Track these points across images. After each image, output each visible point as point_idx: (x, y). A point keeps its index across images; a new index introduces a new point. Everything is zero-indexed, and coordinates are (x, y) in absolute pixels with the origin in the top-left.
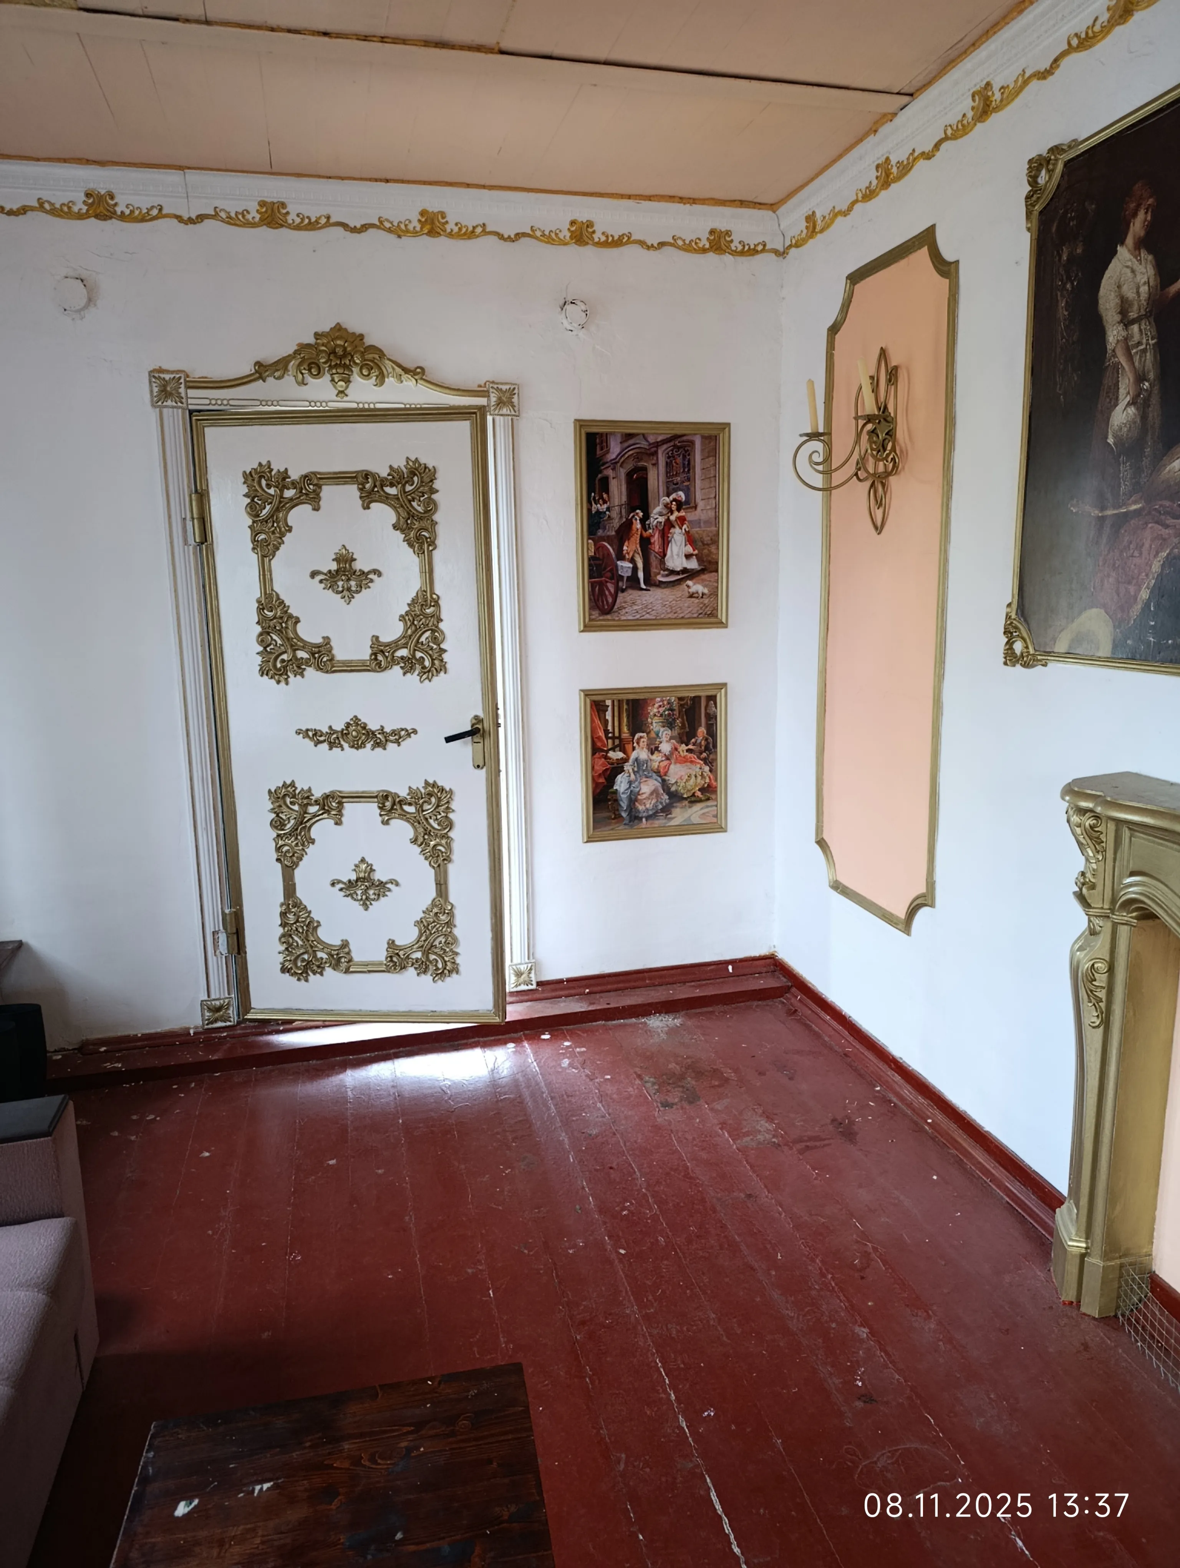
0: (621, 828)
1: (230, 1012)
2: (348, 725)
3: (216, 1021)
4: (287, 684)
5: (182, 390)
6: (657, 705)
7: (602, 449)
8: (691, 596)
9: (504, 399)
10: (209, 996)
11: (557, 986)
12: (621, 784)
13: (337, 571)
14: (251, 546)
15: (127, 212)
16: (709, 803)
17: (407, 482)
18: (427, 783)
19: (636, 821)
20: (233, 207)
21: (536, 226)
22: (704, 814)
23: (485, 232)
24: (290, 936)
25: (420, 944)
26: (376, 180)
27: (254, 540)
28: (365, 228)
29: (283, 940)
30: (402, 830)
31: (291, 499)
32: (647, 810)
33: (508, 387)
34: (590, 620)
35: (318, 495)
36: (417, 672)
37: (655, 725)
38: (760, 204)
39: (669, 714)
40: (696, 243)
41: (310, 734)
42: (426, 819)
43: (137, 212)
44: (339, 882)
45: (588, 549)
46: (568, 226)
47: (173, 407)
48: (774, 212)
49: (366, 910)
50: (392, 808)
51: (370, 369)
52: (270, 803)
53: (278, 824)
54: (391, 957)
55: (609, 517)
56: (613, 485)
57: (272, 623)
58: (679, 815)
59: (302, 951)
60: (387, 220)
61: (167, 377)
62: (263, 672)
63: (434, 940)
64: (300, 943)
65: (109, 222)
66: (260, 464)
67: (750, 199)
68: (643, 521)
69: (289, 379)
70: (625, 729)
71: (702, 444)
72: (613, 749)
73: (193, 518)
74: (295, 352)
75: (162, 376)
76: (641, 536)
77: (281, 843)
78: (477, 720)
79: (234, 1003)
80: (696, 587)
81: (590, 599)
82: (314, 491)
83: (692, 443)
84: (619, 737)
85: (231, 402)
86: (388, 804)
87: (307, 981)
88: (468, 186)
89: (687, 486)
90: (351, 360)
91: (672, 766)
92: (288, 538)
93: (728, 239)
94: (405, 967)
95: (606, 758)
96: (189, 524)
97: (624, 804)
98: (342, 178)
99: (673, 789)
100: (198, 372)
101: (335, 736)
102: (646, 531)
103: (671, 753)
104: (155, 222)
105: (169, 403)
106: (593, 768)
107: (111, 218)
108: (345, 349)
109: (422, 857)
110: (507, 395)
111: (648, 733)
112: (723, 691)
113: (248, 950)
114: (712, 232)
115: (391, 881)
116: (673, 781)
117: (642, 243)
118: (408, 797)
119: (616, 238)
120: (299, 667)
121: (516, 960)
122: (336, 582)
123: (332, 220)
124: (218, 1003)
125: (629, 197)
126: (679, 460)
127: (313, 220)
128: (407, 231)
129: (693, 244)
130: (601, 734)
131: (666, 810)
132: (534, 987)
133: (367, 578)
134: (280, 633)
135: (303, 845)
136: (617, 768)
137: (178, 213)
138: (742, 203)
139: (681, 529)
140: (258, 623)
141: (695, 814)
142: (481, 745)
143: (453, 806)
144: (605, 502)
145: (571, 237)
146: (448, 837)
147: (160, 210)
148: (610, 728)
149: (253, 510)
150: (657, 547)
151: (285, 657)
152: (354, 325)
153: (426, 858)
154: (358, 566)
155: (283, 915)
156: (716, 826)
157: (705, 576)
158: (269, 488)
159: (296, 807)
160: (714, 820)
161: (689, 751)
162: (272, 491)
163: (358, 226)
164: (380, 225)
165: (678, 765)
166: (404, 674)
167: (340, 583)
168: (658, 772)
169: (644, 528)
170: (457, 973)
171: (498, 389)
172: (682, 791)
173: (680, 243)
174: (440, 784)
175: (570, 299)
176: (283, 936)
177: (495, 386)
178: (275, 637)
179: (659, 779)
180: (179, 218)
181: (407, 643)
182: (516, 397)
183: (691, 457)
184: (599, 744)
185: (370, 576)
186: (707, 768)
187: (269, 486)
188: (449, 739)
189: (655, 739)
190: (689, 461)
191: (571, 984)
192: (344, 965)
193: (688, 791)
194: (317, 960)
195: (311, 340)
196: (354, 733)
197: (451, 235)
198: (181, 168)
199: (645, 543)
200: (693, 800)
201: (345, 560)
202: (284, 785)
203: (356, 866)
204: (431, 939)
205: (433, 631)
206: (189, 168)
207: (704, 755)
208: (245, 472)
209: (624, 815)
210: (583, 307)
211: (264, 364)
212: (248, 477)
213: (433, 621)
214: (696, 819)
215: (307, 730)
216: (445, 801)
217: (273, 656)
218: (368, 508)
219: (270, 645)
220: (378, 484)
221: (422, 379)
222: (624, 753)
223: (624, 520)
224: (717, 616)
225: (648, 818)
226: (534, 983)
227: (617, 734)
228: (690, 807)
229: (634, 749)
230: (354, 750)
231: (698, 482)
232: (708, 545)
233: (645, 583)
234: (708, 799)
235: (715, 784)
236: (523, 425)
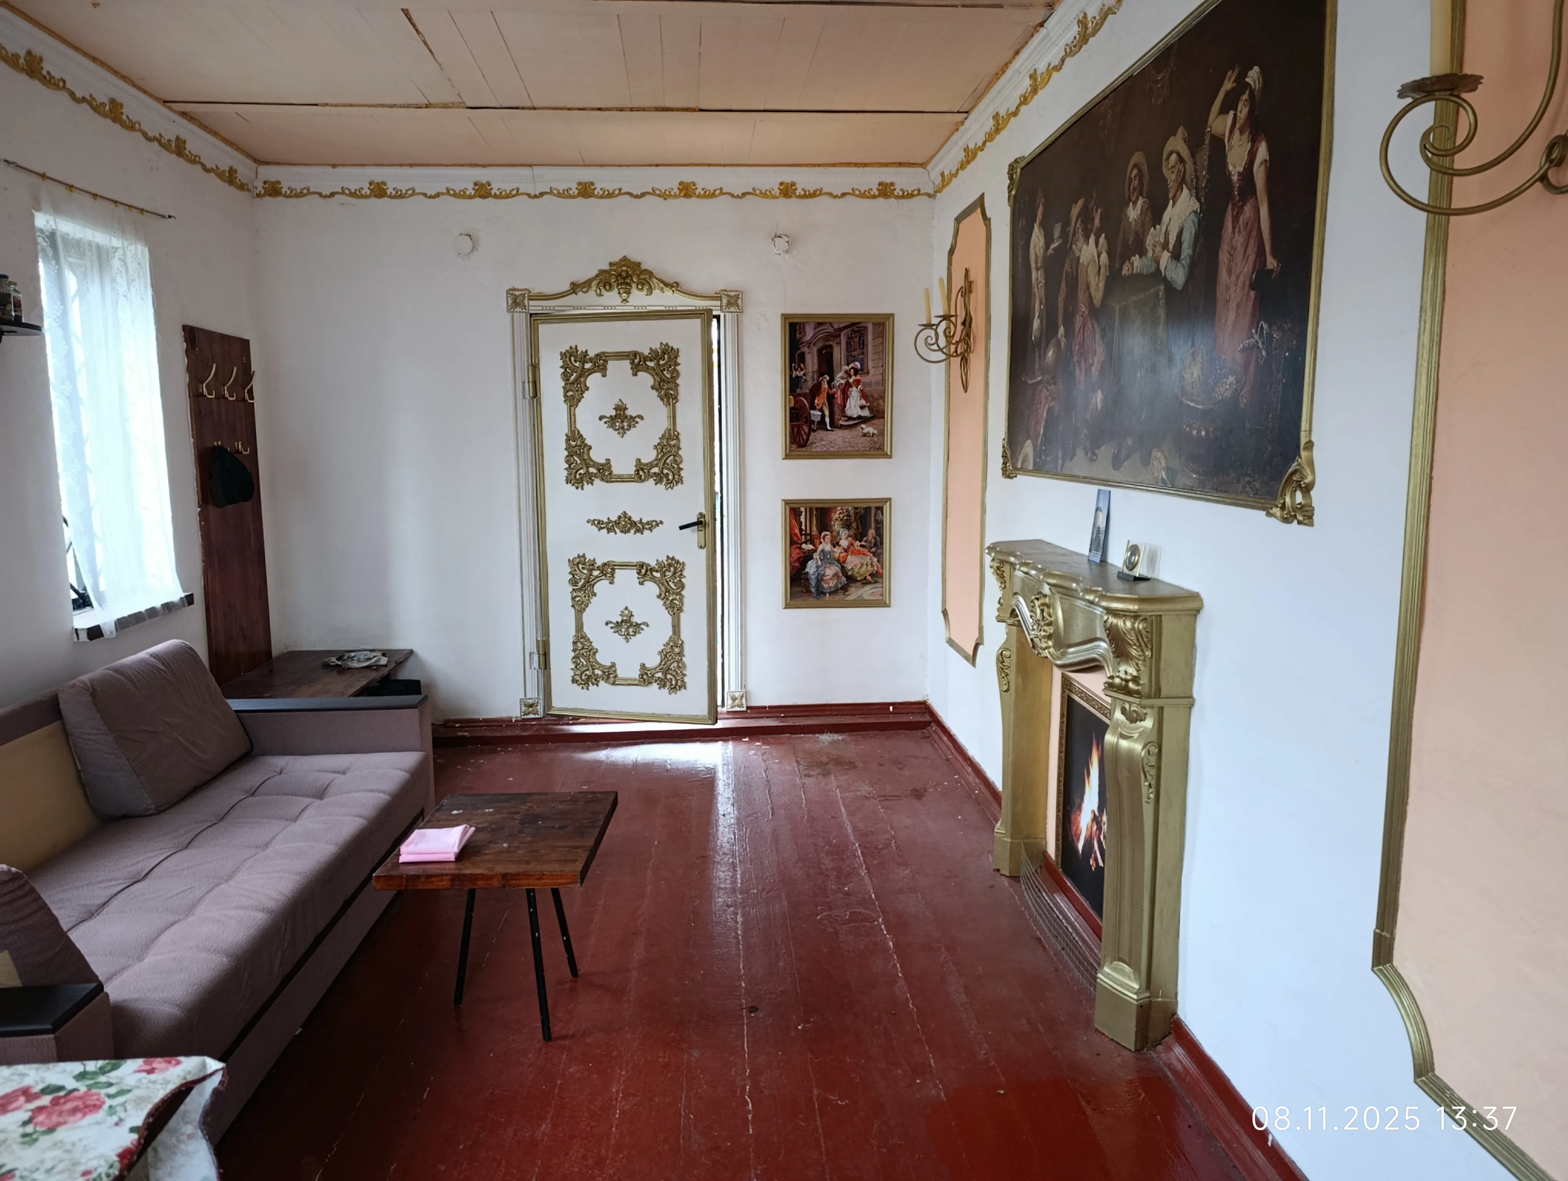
0: (811, 600)
1: (538, 708)
2: (619, 517)
3: (529, 713)
4: (582, 489)
5: (526, 301)
6: (838, 512)
7: (800, 333)
8: (864, 435)
9: (732, 301)
10: (525, 696)
11: (761, 710)
12: (811, 568)
13: (616, 416)
14: (563, 399)
15: (498, 193)
16: (878, 585)
17: (660, 358)
18: (668, 557)
19: (822, 595)
20: (561, 187)
21: (757, 187)
22: (873, 593)
23: (722, 193)
24: (579, 658)
25: (661, 667)
26: (650, 165)
27: (565, 396)
28: (643, 195)
29: (574, 660)
30: (651, 588)
31: (589, 370)
32: (830, 587)
33: (734, 293)
34: (790, 451)
35: (605, 366)
36: (664, 483)
37: (837, 526)
38: (913, 164)
39: (847, 519)
40: (869, 192)
41: (596, 522)
42: (667, 582)
43: (504, 193)
44: (611, 622)
45: (790, 402)
46: (778, 186)
47: (520, 312)
48: (925, 168)
49: (628, 642)
50: (646, 573)
51: (643, 285)
52: (569, 568)
53: (573, 582)
54: (642, 675)
55: (805, 380)
56: (808, 358)
57: (574, 449)
58: (855, 593)
59: (585, 669)
60: (658, 189)
61: (517, 293)
62: (568, 481)
63: (670, 665)
64: (585, 663)
65: (487, 200)
66: (571, 347)
67: (906, 161)
68: (829, 383)
69: (592, 293)
70: (815, 528)
71: (873, 328)
72: (806, 543)
73: (529, 382)
74: (597, 276)
75: (514, 293)
76: (828, 393)
77: (575, 594)
78: (701, 515)
79: (541, 702)
80: (868, 429)
81: (790, 437)
82: (603, 364)
83: (866, 328)
84: (810, 534)
85: (555, 308)
86: (643, 571)
87: (588, 689)
88: (709, 165)
89: (862, 358)
90: (632, 280)
91: (849, 557)
92: (586, 395)
93: (892, 188)
94: (651, 683)
95: (800, 548)
96: (527, 385)
97: (813, 583)
98: (629, 166)
99: (850, 573)
100: (536, 289)
101: (611, 524)
102: (831, 389)
103: (849, 547)
104: (514, 198)
105: (518, 309)
106: (791, 555)
107: (488, 197)
108: (627, 272)
109: (664, 608)
110: (734, 298)
111: (831, 532)
112: (888, 503)
113: (551, 667)
114: (880, 184)
115: (644, 623)
116: (850, 568)
117: (830, 194)
118: (656, 567)
119: (812, 192)
120: (590, 478)
121: (733, 689)
122: (615, 423)
123: (622, 191)
124: (531, 701)
125: (819, 165)
126: (856, 340)
127: (611, 192)
128: (670, 195)
129: (867, 193)
130: (797, 531)
131: (845, 589)
132: (745, 709)
133: (634, 421)
134: (579, 456)
135: (589, 596)
136: (808, 556)
137: (528, 192)
138: (900, 164)
139: (857, 388)
140: (566, 449)
141: (867, 592)
142: (703, 533)
143: (685, 573)
144: (802, 370)
145: (780, 194)
146: (681, 595)
147: (518, 191)
148: (803, 527)
149: (565, 376)
150: (839, 401)
151: (582, 471)
152: (634, 257)
153: (667, 608)
154: (629, 413)
155: (575, 643)
156: (882, 603)
157: (876, 421)
158: (576, 362)
159: (585, 571)
160: (881, 598)
161: (862, 546)
162: (577, 364)
163: (639, 194)
164: (653, 193)
165: (853, 556)
166: (656, 484)
167: (617, 424)
168: (838, 560)
169: (830, 387)
170: (685, 688)
171: (727, 295)
172: (856, 575)
173: (857, 192)
174: (676, 558)
175: (778, 234)
176: (574, 658)
177: (726, 293)
178: (576, 459)
179: (839, 566)
180: (529, 195)
181: (658, 464)
182: (740, 300)
183: (865, 338)
184: (795, 539)
185: (636, 420)
186: (875, 560)
187: (576, 361)
188: (682, 528)
189: (837, 537)
190: (863, 341)
191: (772, 710)
192: (612, 680)
193: (861, 575)
194: (595, 675)
195: (607, 267)
196: (623, 523)
197: (699, 196)
198: (530, 166)
199: (831, 398)
200: (865, 583)
201: (621, 409)
202: (579, 556)
203: (622, 612)
204: (668, 663)
205: (675, 456)
206: (536, 165)
207: (873, 550)
208: (561, 352)
209: (813, 590)
210: (787, 239)
211: (577, 283)
212: (563, 355)
213: (675, 449)
214: (866, 596)
215: (594, 520)
216: (679, 569)
217: (574, 471)
218: (636, 375)
219: (572, 464)
220: (642, 360)
221: (677, 290)
222: (814, 545)
223: (816, 382)
224: (884, 450)
225: (830, 593)
226: (745, 706)
227: (808, 532)
228: (862, 587)
229: (821, 543)
230: (623, 534)
231: (870, 356)
232: (877, 399)
233: (830, 426)
234: (876, 582)
235: (881, 571)
236: (746, 319)
